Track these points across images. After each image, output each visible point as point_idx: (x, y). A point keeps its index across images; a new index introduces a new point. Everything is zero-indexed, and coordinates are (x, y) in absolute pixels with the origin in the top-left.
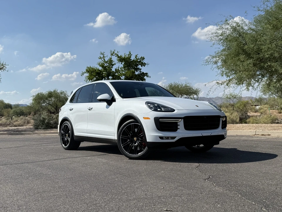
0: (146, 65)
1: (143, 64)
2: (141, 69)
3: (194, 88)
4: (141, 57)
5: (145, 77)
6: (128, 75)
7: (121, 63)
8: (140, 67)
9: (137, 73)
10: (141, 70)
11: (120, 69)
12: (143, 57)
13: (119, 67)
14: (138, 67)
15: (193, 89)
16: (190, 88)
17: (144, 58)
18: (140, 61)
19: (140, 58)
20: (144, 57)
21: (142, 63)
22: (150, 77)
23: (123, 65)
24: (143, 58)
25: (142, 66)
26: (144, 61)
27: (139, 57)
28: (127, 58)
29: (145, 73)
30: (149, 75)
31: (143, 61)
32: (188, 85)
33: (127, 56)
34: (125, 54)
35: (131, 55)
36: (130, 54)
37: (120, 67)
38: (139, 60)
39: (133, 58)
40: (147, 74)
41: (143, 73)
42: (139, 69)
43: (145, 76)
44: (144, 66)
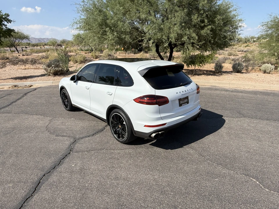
0: (12, 22)
1: (9, 21)
2: (6, 25)
3: (25, 34)
4: (6, 14)
8: (6, 23)
10: (7, 26)
14: (3, 22)
16: (22, 34)
17: (9, 15)
18: (5, 18)
19: (4, 14)
20: (8, 14)
24: (8, 15)
25: (7, 22)
26: (9, 18)
32: (20, 31)
38: (3, 17)
40: (13, 30)
41: (10, 29)
42: (4, 25)
43: (12, 32)
44: (10, 23)
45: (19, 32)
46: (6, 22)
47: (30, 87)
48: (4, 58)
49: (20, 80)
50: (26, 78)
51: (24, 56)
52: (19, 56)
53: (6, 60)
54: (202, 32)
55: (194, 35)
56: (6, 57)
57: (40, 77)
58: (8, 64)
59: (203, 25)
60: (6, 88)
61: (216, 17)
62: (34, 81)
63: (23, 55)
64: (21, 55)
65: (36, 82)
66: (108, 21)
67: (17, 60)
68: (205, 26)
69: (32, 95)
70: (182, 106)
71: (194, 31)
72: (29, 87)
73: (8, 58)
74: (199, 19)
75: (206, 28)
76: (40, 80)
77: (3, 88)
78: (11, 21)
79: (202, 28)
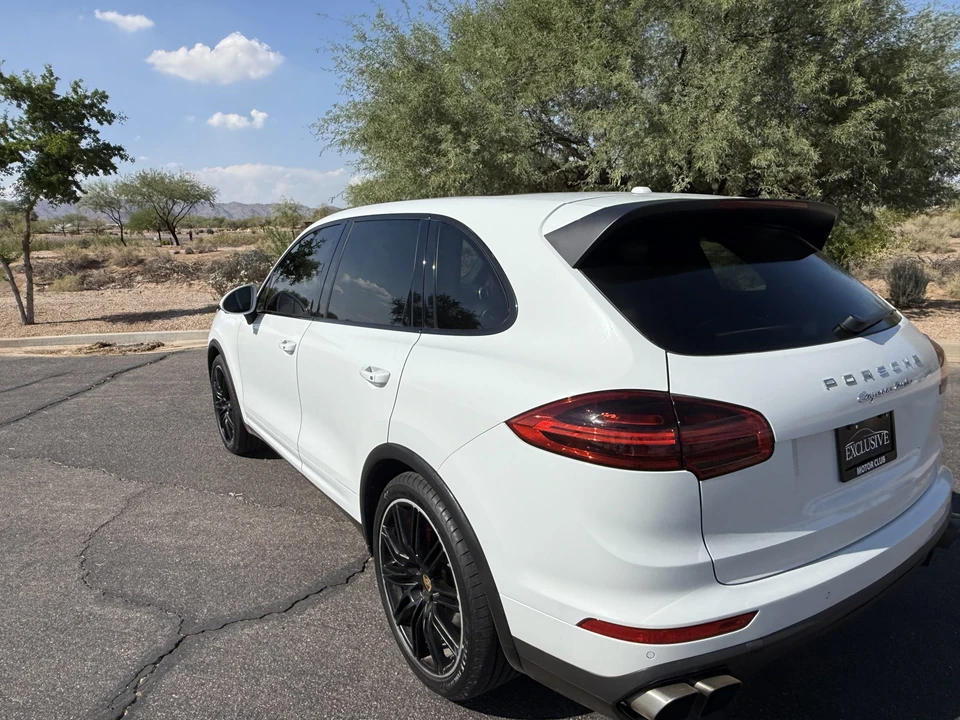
0: (116, 121)
1: (106, 117)
2: (98, 132)
3: (201, 187)
4: (96, 93)
5: (115, 160)
6: (54, 151)
7: (15, 102)
8: (93, 124)
9: (84, 144)
10: (98, 136)
11: (11, 126)
12: (100, 91)
13: (6, 117)
14: (86, 123)
15: (202, 190)
16: (193, 185)
17: (107, 97)
18: (93, 105)
19: (89, 94)
20: (104, 92)
21: (101, 111)
22: (133, 160)
23: (27, 112)
24: (104, 97)
25: (100, 123)
26: (107, 107)
27: (87, 88)
28: (38, 88)
29: (112, 145)
30: (128, 152)
31: (104, 104)
32: (187, 177)
33: (39, 81)
34: (28, 75)
35: (57, 79)
36: (52, 75)
37: (10, 118)
38: (87, 102)
39: (62, 90)
40: (120, 149)
41: (107, 146)
42: (90, 131)
43: (115, 155)
44: (110, 123)
45: (186, 181)
46: (97, 119)
47: (153, 348)
48: (130, 261)
49: (125, 326)
50: (148, 317)
51: (193, 253)
52: (177, 253)
53: (135, 265)
54: (837, 132)
55: (803, 145)
56: (137, 257)
57: (198, 316)
58: (139, 278)
59: (841, 101)
60: (68, 351)
61: (900, 69)
62: (172, 328)
63: (189, 252)
64: (183, 251)
65: (177, 331)
66: (448, 102)
67: (168, 266)
68: (853, 105)
69: (136, 378)
70: (856, 475)
71: (803, 131)
72: (149, 350)
73: (141, 262)
74: (825, 78)
75: (859, 115)
76: (194, 326)
77: (59, 351)
78: (113, 116)
79: (839, 116)
